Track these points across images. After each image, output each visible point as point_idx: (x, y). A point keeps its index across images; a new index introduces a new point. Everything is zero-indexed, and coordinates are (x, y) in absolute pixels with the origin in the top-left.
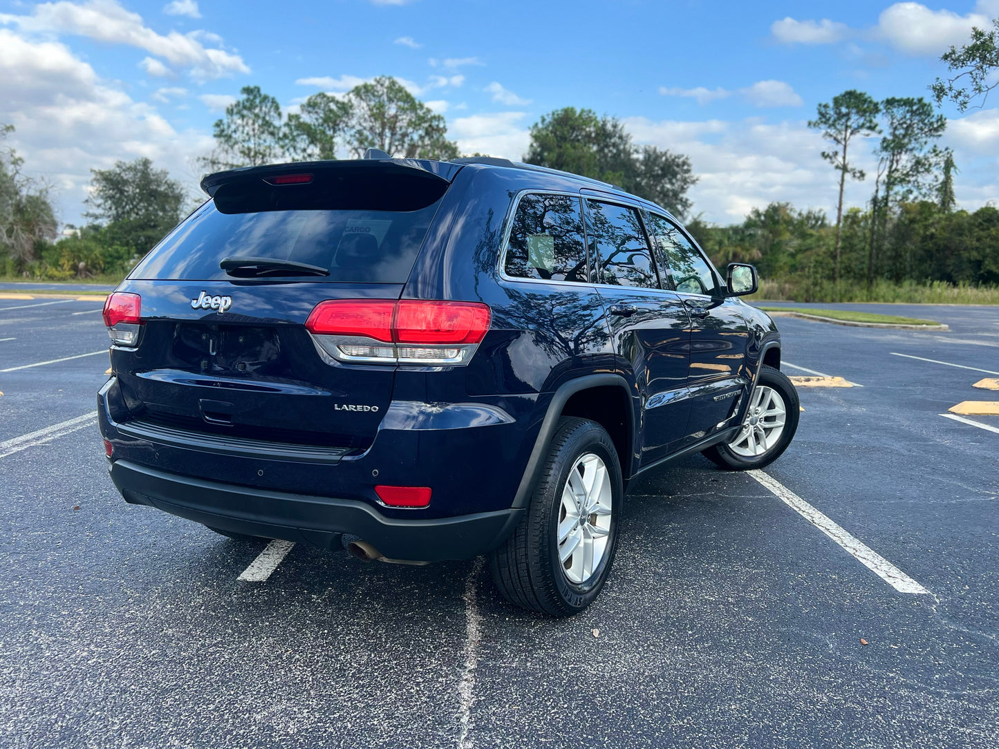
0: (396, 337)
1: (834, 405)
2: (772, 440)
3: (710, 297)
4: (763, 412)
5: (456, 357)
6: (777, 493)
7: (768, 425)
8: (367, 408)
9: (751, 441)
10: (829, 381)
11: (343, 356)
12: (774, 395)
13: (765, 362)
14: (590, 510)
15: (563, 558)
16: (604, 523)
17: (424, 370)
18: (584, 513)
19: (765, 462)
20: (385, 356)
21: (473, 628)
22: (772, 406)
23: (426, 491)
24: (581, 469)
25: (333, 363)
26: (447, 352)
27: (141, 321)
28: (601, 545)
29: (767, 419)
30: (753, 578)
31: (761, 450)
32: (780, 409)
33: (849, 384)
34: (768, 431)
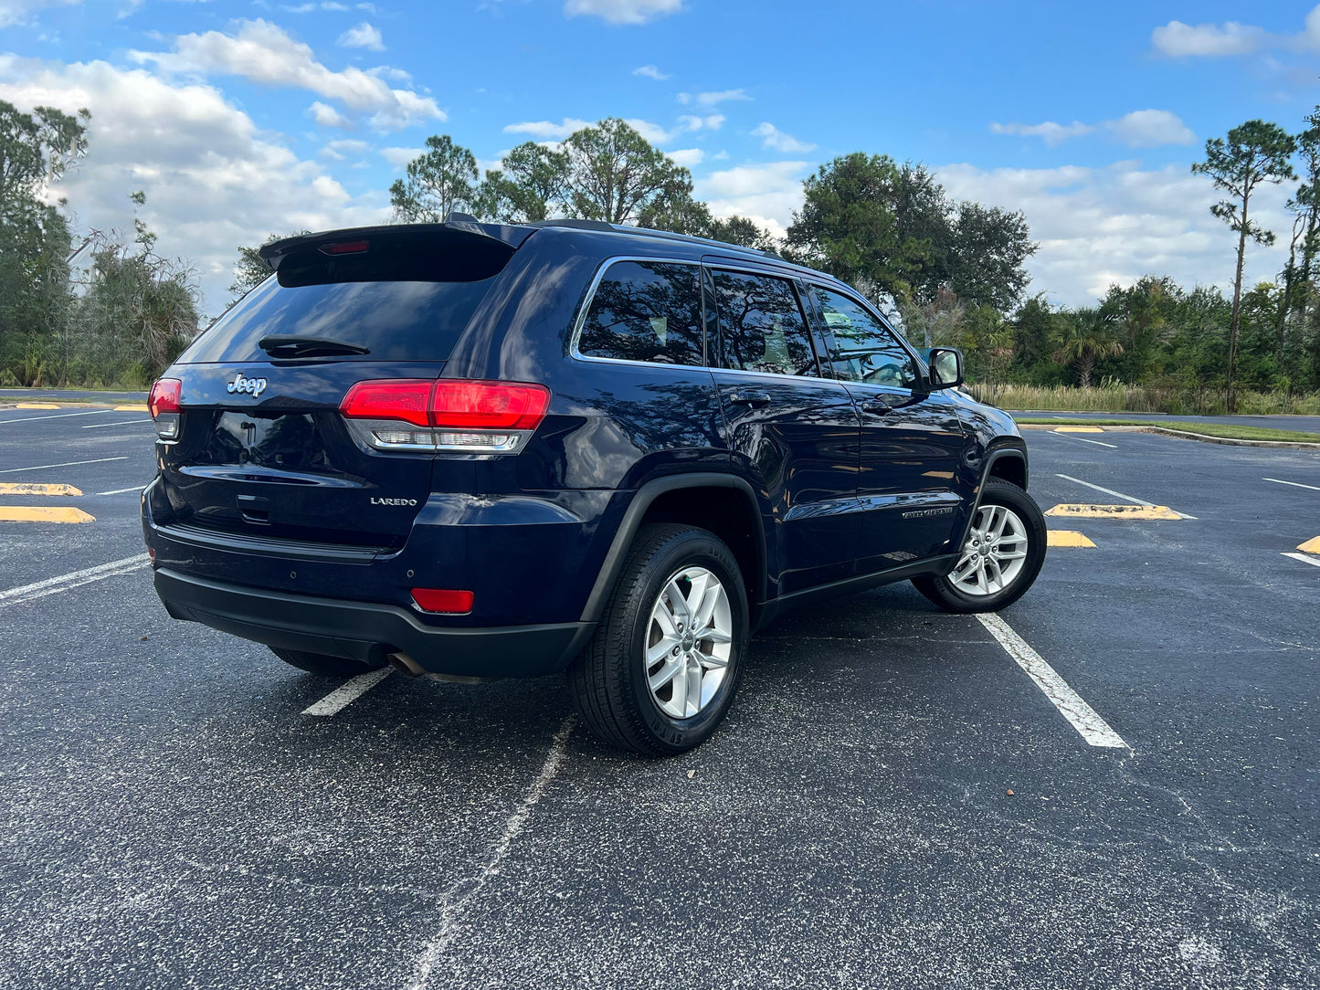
0: (435, 421)
1: (1143, 539)
2: (1009, 577)
3: (910, 390)
4: (997, 539)
5: (506, 444)
6: (1000, 638)
7: (1003, 556)
8: (405, 502)
9: (982, 577)
10: (1150, 512)
11: (378, 443)
12: (1010, 516)
14: (699, 633)
15: (655, 684)
16: (722, 652)
17: (467, 458)
18: (690, 637)
19: (1000, 604)
20: (424, 442)
21: (550, 768)
22: (1008, 530)
23: (466, 596)
24: (685, 586)
25: (372, 452)
26: (495, 439)
27: (182, 410)
28: (716, 678)
29: (1003, 548)
31: (994, 588)
32: (1020, 536)
34: (1004, 564)
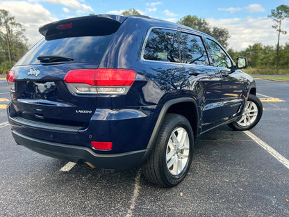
0: (97, 83)
1: (274, 107)
2: (252, 121)
3: (230, 69)
4: (249, 111)
5: (122, 91)
6: (254, 139)
7: (251, 115)
8: (87, 112)
9: (245, 121)
10: (273, 100)
11: (78, 92)
12: (253, 105)
13: (250, 93)
14: (180, 148)
15: (169, 166)
16: (186, 153)
17: (108, 96)
18: (178, 149)
19: (250, 128)
20: (93, 91)
21: (136, 192)
22: (253, 108)
23: (110, 144)
24: (176, 133)
25: (76, 95)
26: (117, 89)
27: (15, 81)
28: (185, 161)
29: (251, 113)
30: (243, 172)
31: (248, 124)
32: (256, 109)
33: (281, 101)
34: (251, 117)
